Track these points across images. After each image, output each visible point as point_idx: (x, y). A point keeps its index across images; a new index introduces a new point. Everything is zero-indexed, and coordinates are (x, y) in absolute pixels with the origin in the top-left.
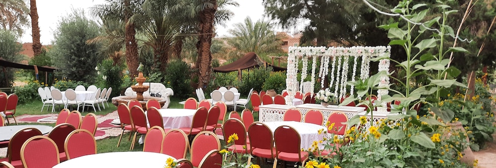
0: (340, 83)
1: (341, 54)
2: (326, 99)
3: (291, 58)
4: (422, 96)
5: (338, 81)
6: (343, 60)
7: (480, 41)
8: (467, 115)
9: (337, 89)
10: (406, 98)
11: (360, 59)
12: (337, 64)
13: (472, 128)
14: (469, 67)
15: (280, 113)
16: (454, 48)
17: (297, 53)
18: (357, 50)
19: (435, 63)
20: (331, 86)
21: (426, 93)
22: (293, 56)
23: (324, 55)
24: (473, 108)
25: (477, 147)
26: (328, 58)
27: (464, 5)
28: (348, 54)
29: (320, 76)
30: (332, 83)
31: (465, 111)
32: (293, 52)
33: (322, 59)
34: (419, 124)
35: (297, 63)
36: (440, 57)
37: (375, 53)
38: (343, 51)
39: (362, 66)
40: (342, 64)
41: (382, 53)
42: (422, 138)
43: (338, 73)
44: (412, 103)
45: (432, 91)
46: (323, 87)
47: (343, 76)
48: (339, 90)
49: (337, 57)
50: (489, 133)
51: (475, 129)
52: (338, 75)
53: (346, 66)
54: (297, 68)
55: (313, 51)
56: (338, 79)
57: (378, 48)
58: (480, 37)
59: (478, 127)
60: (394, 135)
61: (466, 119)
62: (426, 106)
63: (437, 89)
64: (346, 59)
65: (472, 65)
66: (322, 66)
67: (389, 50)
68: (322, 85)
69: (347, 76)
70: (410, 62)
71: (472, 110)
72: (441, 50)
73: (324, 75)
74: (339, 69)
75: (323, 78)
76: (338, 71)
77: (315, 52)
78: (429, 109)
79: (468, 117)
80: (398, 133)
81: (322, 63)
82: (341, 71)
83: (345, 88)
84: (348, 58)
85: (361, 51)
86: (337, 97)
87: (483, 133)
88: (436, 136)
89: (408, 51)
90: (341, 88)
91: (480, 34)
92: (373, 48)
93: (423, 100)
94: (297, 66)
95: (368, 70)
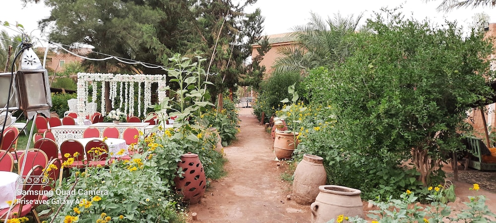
0: (128, 104)
1: (128, 80)
2: (117, 118)
3: (80, 83)
4: (191, 112)
5: (127, 102)
6: (129, 85)
7: (223, 73)
8: (219, 123)
9: (126, 109)
10: (181, 114)
11: (143, 84)
12: (124, 88)
13: (222, 131)
14: (218, 90)
15: (73, 133)
16: (206, 82)
17: (86, 79)
18: (140, 77)
19: (196, 93)
20: (121, 106)
21: (192, 110)
22: (83, 81)
23: (112, 80)
24: (222, 118)
25: (226, 143)
26: (116, 83)
27: (212, 48)
28: (133, 80)
29: (110, 98)
30: (121, 104)
31: (217, 120)
32: (82, 77)
33: (111, 84)
34: (190, 129)
35: (87, 87)
36: (199, 88)
37: (154, 80)
38: (128, 78)
39: (145, 90)
40: (129, 88)
41: (160, 80)
42: (192, 137)
43: (126, 96)
44: (185, 117)
45: (196, 109)
46: (113, 107)
47: (130, 98)
48: (128, 109)
49: (124, 84)
50: (233, 134)
51: (225, 132)
52: (126, 98)
53: (132, 89)
54: (87, 91)
55: (102, 77)
56: (126, 100)
57: (156, 76)
58: (222, 70)
59: (226, 130)
60: (177, 136)
61: (219, 126)
62: (193, 118)
63: (199, 108)
64: (132, 84)
65: (220, 89)
66: (111, 90)
67: (165, 78)
68: (112, 106)
69: (133, 98)
70: (183, 91)
71: (221, 119)
72: (199, 83)
73: (113, 98)
74: (126, 92)
75: (113, 100)
76: (126, 94)
77: (104, 78)
78: (195, 120)
79: (219, 124)
80: (179, 135)
81: (111, 88)
82: (128, 94)
83: (133, 108)
84: (133, 84)
85: (143, 78)
86: (126, 115)
87: (229, 134)
88: (200, 135)
89: (181, 85)
90: (130, 108)
91: (223, 69)
92: (153, 76)
93: (191, 115)
94: (87, 90)
95: (150, 93)
